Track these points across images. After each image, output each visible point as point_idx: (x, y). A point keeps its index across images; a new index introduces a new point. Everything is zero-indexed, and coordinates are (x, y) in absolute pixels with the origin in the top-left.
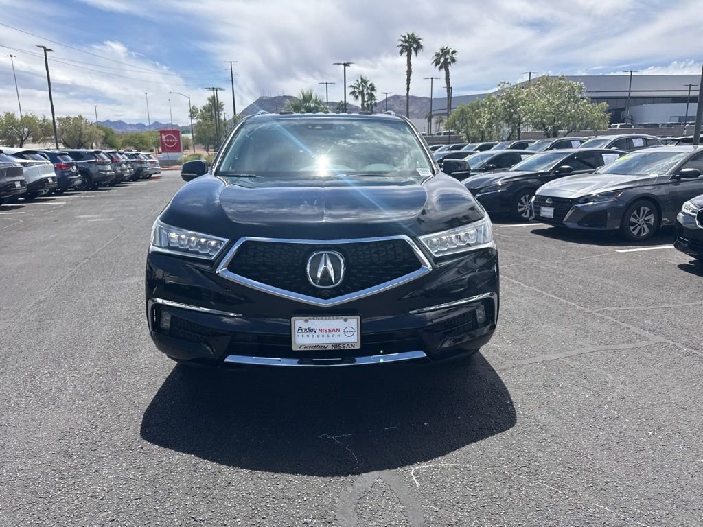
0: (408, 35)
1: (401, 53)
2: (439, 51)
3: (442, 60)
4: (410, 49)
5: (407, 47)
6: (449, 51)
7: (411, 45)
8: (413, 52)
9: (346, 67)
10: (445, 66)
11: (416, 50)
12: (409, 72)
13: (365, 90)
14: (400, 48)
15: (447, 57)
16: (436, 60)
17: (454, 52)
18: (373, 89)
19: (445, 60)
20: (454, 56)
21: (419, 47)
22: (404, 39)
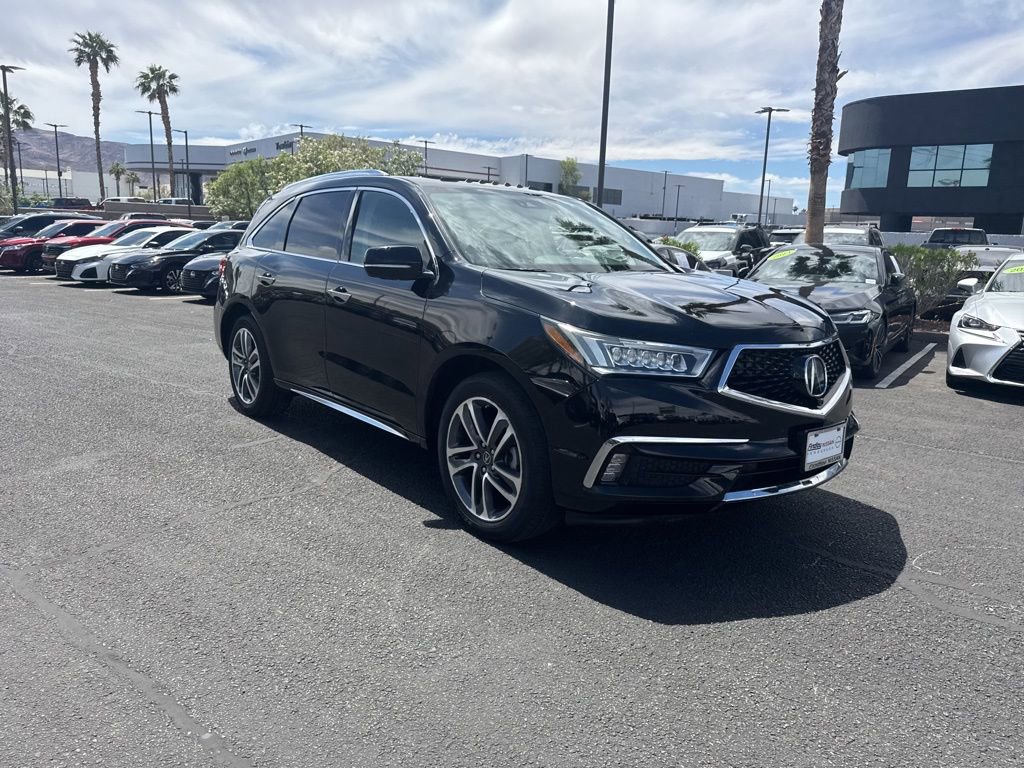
0: (89, 35)
1: (79, 62)
2: (148, 72)
3: (154, 85)
4: (95, 58)
5: (88, 55)
6: (164, 74)
7: (95, 52)
8: (100, 64)
9: (7, 74)
10: (160, 94)
11: (106, 63)
12: (97, 96)
13: (11, 116)
14: (75, 55)
15: (161, 82)
16: (142, 84)
17: (173, 77)
18: (27, 114)
19: (158, 85)
20: (174, 82)
21: (111, 58)
22: (81, 40)
